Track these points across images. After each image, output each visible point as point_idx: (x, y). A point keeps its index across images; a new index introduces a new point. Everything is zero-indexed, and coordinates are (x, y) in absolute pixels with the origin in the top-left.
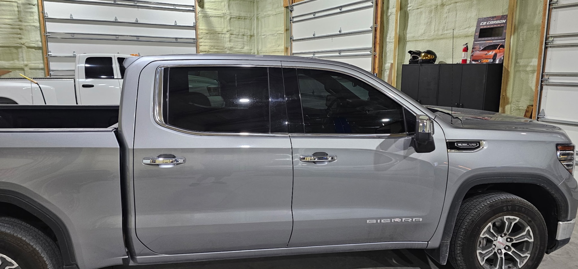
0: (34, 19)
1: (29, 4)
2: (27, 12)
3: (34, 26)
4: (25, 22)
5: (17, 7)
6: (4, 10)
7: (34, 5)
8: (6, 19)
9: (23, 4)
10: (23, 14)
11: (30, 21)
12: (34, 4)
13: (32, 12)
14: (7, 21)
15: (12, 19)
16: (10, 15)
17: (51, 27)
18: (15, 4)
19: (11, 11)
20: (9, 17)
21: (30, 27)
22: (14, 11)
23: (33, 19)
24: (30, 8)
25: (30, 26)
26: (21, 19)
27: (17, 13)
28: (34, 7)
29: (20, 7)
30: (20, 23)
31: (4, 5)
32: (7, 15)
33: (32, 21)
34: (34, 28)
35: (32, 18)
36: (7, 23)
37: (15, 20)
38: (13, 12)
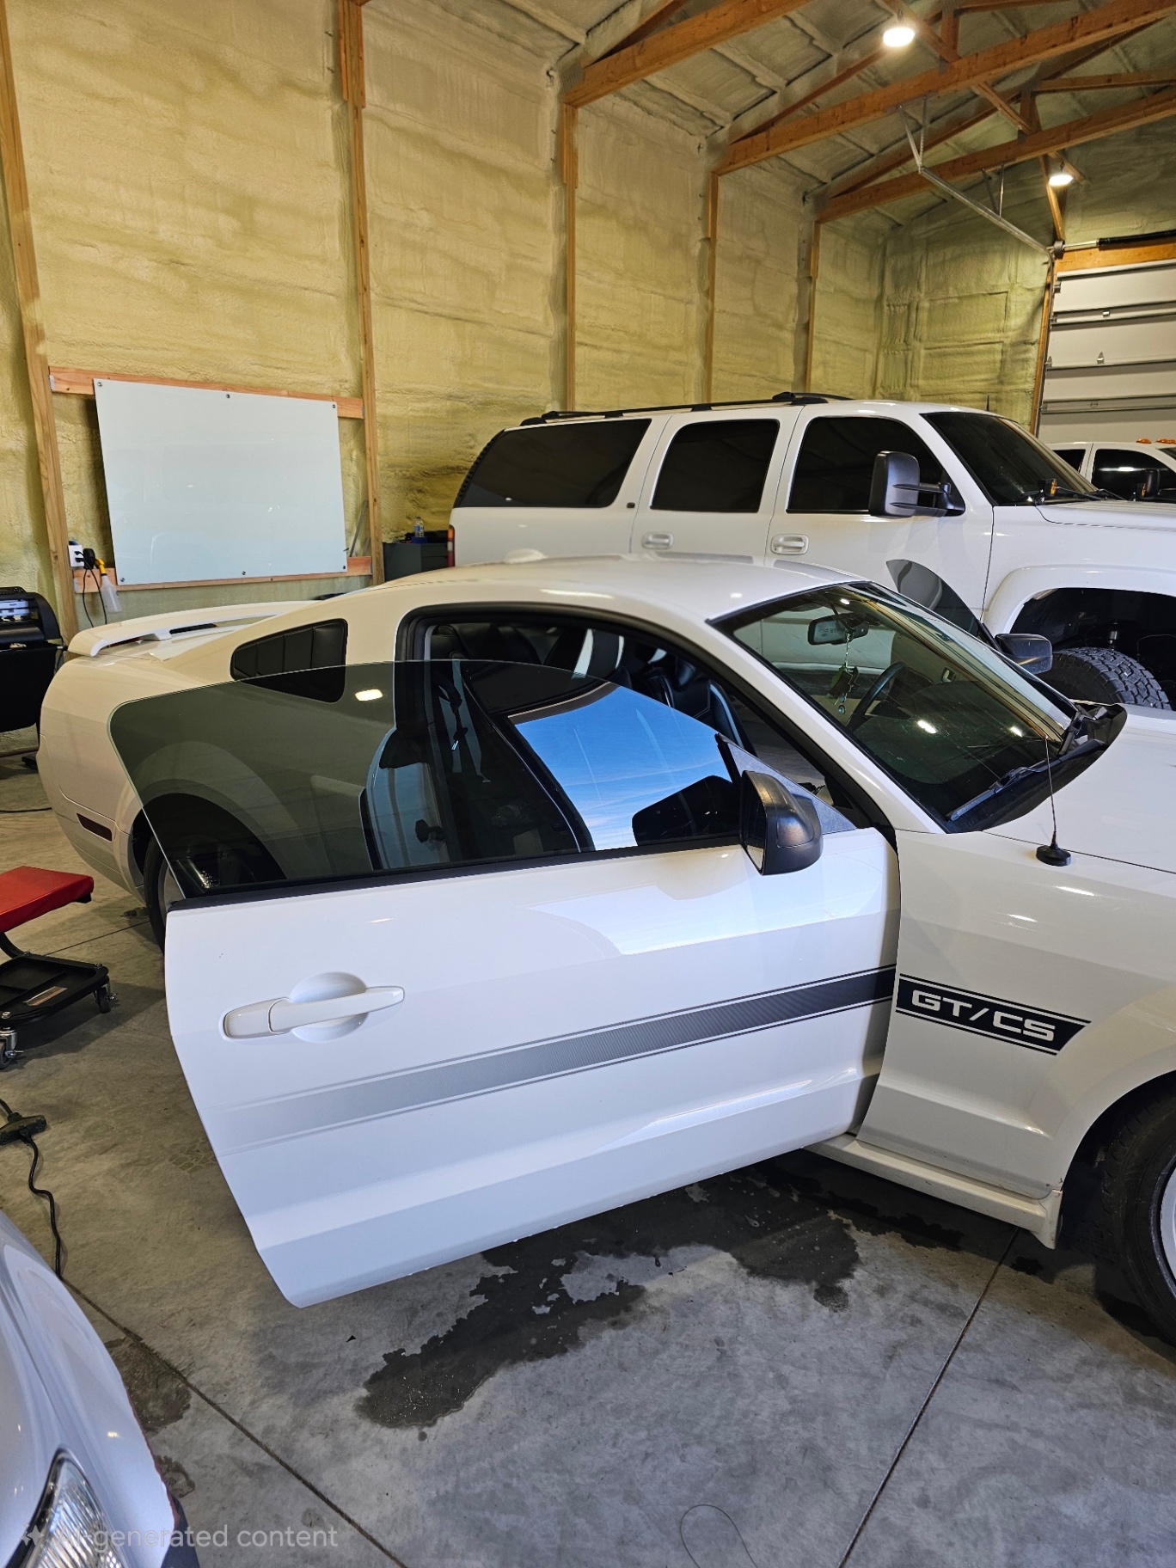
0: (1026, 377)
1: (1025, 343)
2: (1017, 361)
3: (1025, 391)
4: (1009, 384)
5: (1000, 354)
6: (977, 363)
7: (1033, 344)
8: (976, 381)
9: (1013, 345)
10: (1008, 366)
11: (1019, 381)
12: (1032, 341)
13: (1026, 361)
14: (979, 386)
15: (986, 380)
16: (986, 373)
17: (1055, 390)
18: (998, 347)
19: (989, 363)
20: (983, 377)
21: (1015, 394)
22: (994, 362)
23: (1027, 374)
24: (1025, 351)
25: (1017, 390)
26: (1003, 378)
27: (998, 365)
28: (1033, 347)
29: (1006, 352)
30: (999, 387)
31: (980, 352)
32: (979, 373)
33: (1023, 380)
34: (1024, 394)
35: (1024, 372)
36: (976, 389)
37: (990, 382)
38: (992, 365)
